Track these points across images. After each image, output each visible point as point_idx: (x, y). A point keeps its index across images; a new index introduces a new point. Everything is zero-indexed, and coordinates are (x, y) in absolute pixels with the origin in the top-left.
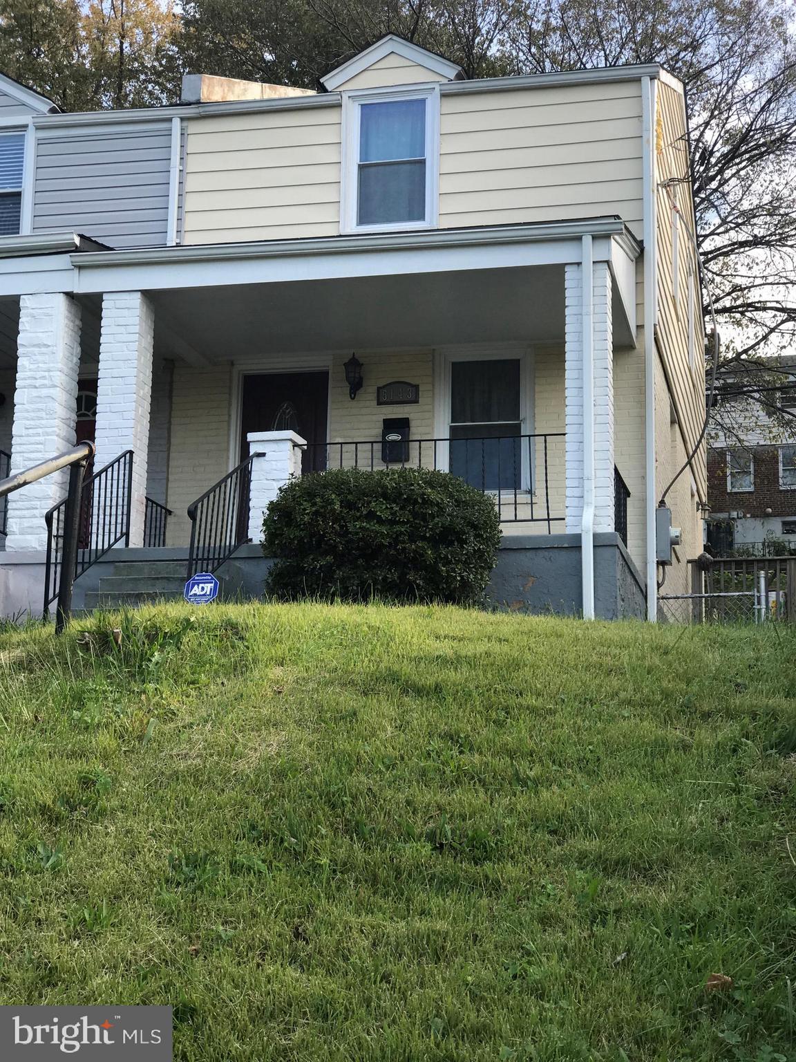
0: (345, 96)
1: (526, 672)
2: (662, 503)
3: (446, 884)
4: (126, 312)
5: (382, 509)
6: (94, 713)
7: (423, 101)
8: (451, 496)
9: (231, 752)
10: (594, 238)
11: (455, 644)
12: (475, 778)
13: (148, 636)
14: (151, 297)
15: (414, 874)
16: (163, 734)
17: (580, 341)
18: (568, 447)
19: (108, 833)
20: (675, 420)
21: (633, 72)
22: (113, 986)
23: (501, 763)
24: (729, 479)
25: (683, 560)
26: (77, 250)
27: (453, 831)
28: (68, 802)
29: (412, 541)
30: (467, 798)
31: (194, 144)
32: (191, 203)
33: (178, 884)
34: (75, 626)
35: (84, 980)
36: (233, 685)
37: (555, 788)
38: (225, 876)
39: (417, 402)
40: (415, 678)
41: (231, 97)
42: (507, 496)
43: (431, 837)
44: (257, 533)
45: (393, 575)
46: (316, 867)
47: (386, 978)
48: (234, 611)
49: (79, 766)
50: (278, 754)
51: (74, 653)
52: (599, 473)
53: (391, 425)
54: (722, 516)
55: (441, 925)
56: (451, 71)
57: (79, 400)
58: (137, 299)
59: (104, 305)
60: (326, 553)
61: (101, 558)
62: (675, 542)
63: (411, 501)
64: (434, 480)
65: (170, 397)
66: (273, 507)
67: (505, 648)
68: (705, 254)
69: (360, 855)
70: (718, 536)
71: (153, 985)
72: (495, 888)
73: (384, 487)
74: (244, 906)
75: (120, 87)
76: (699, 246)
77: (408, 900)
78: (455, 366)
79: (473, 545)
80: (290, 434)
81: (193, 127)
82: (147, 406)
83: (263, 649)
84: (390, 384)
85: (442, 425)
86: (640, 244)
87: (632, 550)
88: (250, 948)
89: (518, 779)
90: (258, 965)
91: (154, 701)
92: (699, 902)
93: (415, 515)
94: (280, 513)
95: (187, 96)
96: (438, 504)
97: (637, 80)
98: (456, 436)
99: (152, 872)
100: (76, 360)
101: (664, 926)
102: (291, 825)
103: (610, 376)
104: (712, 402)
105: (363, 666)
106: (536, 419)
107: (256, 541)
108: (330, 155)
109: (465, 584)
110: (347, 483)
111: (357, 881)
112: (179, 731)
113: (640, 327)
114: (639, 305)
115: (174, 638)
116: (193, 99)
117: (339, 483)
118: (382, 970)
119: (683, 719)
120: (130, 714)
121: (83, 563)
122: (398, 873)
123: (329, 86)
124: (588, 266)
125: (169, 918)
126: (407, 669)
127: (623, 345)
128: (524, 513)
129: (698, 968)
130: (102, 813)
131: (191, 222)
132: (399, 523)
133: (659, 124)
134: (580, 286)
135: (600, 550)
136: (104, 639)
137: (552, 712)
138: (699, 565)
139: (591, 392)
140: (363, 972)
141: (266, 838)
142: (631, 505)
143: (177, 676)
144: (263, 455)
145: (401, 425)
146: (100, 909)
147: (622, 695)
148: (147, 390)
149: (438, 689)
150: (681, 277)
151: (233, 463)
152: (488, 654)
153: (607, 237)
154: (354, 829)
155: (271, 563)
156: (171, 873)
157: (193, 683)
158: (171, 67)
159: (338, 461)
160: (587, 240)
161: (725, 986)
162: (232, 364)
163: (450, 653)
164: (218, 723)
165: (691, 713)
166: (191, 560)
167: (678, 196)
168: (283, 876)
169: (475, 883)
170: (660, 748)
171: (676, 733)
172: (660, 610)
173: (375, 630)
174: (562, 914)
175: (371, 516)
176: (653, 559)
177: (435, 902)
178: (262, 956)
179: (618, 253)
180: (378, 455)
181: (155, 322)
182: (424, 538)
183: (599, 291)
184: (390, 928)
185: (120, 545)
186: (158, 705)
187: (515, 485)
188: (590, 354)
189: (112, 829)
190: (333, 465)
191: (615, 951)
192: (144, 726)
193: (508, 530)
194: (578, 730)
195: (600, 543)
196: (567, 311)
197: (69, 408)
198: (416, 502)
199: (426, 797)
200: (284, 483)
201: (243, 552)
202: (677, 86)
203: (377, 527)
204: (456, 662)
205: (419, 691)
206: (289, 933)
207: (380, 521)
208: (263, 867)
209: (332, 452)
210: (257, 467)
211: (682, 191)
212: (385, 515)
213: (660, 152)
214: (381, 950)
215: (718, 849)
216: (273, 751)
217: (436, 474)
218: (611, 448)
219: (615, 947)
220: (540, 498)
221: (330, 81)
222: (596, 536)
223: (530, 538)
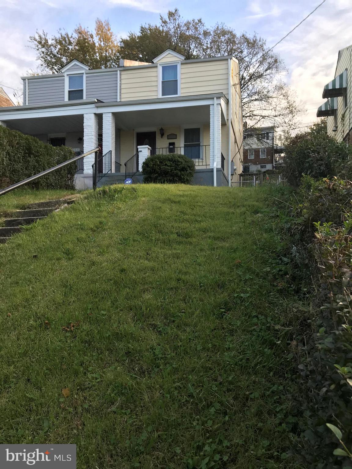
0: (158, 64)
1: (199, 198)
2: (232, 161)
3: (180, 243)
4: (108, 118)
5: (168, 163)
6: (102, 208)
7: (177, 65)
8: (184, 160)
9: (133, 216)
10: (217, 98)
11: (183, 192)
12: (187, 221)
13: (114, 191)
14: (114, 114)
15: (173, 241)
16: (118, 212)
17: (214, 123)
18: (211, 148)
19: (106, 234)
20: (236, 142)
21: (226, 58)
22: (107, 265)
23: (193, 217)
24: (249, 156)
25: (237, 174)
26: (96, 103)
27: (182, 232)
28: (97, 227)
29: (175, 170)
30: (185, 225)
31: (123, 77)
32: (123, 91)
33: (121, 244)
34: (98, 189)
35: (101, 264)
36: (134, 202)
37: (204, 222)
38: (132, 242)
39: (176, 138)
40: (174, 199)
41: (131, 65)
42: (197, 160)
43: (177, 233)
44: (140, 169)
45: (171, 178)
46: (152, 240)
47: (166, 262)
48: (134, 186)
49: (99, 219)
50: (144, 216)
51: (98, 195)
52: (218, 154)
53: (171, 144)
54: (247, 164)
55: (179, 251)
56: (183, 58)
57: (99, 139)
58: (110, 115)
59: (103, 116)
60: (156, 173)
61: (105, 175)
62: (235, 170)
63: (175, 161)
64: (180, 156)
65: (120, 138)
66: (144, 163)
67: (194, 193)
68: (244, 103)
69: (161, 237)
70: (246, 169)
71: (116, 265)
72: (191, 243)
73: (169, 158)
74: (136, 248)
75: (106, 64)
76: (242, 101)
77: (172, 246)
78: (185, 130)
79: (189, 171)
80: (147, 146)
81: (123, 73)
82: (114, 140)
83: (140, 194)
84: (170, 134)
85: (182, 144)
86: (228, 100)
87: (225, 172)
88: (137, 257)
89: (196, 221)
90: (139, 260)
91: (116, 205)
92: (235, 245)
93: (176, 164)
94: (146, 164)
95: (121, 65)
96: (181, 162)
97: (227, 60)
98: (185, 146)
99: (116, 241)
100: (97, 129)
101: (227, 251)
102: (146, 231)
103: (220, 131)
104: (244, 138)
105: (163, 197)
106: (203, 142)
107: (140, 171)
108: (155, 79)
109: (187, 180)
110: (161, 157)
111: (160, 243)
112: (122, 212)
113: (228, 120)
114: (228, 114)
115: (120, 191)
116: (122, 66)
117: (159, 157)
118: (165, 261)
119: (233, 207)
120: (110, 208)
121: (101, 176)
122: (170, 241)
123: (154, 62)
124: (215, 105)
125: (120, 251)
126: (172, 198)
127: (224, 124)
128: (201, 164)
129: (234, 259)
130: (105, 229)
131: (123, 96)
132: (172, 166)
133: (232, 70)
134: (213, 110)
135: (218, 172)
136: (104, 192)
137: (204, 206)
138: (241, 175)
139: (216, 135)
140: (162, 261)
141: (141, 234)
142: (225, 161)
143: (121, 200)
144: (141, 151)
145: (173, 144)
146: (104, 250)
147: (220, 202)
148: (114, 136)
149: (179, 202)
150: (238, 108)
151: (135, 153)
152: (190, 194)
153: (220, 98)
154: (160, 232)
155: (144, 176)
156: (120, 242)
157: (125, 201)
158: (118, 59)
159: (159, 152)
160: (215, 99)
161: (239, 262)
162: (134, 130)
163: (182, 194)
164: (130, 210)
165: (235, 206)
166: (126, 175)
167: (237, 88)
168: (144, 242)
169: (186, 243)
170: (228, 214)
171: (232, 210)
172: (231, 185)
173: (166, 189)
174: (205, 249)
175: (166, 165)
176: (230, 174)
177: (177, 247)
178: (140, 258)
179: (222, 102)
180: (168, 151)
181: (115, 120)
182: (178, 170)
183: (218, 111)
184: (167, 252)
185: (110, 172)
186: (117, 206)
187: (199, 157)
188: (216, 126)
189: (107, 233)
190: (157, 153)
191: (216, 256)
192: (114, 211)
193: (197, 168)
194: (210, 210)
195: (218, 170)
196: (211, 116)
197: (96, 141)
198: (176, 161)
199: (176, 225)
200: (146, 158)
201: (137, 174)
202: (237, 61)
203: (167, 167)
204: (183, 196)
205: (175, 202)
206: (146, 254)
207: (168, 166)
208: (140, 240)
209: (157, 150)
210: (140, 154)
211: (238, 87)
212: (169, 165)
213: (232, 77)
214: (165, 257)
215: (239, 234)
216: (142, 216)
217: (181, 155)
218: (221, 148)
219: (216, 255)
220: (204, 160)
221: (155, 61)
222: (217, 169)
223: (202, 169)
